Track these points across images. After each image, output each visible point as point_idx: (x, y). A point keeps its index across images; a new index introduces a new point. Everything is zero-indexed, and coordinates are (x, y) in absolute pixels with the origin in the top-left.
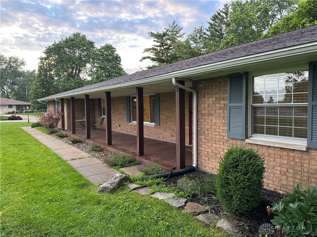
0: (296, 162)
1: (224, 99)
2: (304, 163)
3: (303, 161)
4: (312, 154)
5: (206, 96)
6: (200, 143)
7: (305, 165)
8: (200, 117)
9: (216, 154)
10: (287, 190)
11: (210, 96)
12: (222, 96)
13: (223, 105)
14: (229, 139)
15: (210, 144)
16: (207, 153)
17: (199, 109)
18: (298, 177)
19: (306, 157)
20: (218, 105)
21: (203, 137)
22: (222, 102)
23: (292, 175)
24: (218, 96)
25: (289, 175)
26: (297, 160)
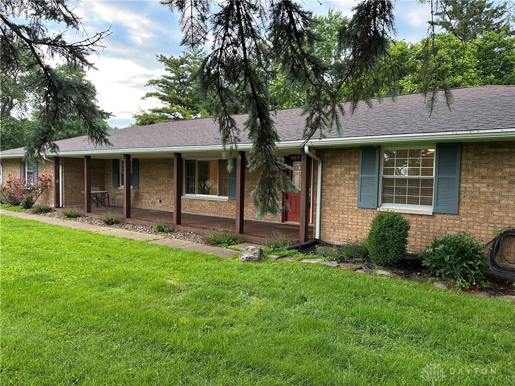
0: (424, 225)
1: (354, 170)
2: (430, 225)
3: (429, 224)
4: (437, 217)
5: (333, 166)
6: (324, 215)
7: (431, 227)
8: (324, 188)
9: (343, 224)
10: (415, 250)
11: (339, 166)
12: (352, 167)
13: (353, 176)
14: (360, 209)
15: (337, 215)
16: (332, 224)
17: (324, 179)
18: (425, 237)
19: (431, 220)
20: (347, 176)
21: (328, 208)
22: (352, 173)
23: (420, 237)
24: (348, 166)
25: (418, 236)
26: (424, 224)
